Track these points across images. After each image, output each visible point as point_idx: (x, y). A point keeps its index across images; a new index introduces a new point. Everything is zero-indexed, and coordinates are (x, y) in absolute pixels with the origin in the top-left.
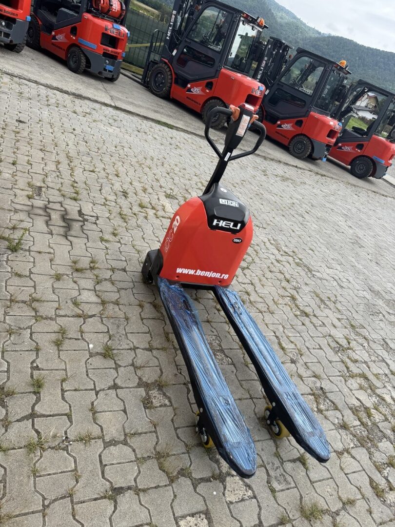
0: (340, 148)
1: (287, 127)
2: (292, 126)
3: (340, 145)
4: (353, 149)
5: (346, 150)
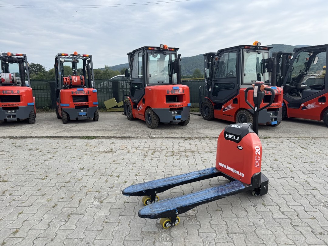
0: (304, 107)
1: (229, 107)
2: (232, 106)
3: (303, 105)
4: (316, 104)
5: (310, 108)
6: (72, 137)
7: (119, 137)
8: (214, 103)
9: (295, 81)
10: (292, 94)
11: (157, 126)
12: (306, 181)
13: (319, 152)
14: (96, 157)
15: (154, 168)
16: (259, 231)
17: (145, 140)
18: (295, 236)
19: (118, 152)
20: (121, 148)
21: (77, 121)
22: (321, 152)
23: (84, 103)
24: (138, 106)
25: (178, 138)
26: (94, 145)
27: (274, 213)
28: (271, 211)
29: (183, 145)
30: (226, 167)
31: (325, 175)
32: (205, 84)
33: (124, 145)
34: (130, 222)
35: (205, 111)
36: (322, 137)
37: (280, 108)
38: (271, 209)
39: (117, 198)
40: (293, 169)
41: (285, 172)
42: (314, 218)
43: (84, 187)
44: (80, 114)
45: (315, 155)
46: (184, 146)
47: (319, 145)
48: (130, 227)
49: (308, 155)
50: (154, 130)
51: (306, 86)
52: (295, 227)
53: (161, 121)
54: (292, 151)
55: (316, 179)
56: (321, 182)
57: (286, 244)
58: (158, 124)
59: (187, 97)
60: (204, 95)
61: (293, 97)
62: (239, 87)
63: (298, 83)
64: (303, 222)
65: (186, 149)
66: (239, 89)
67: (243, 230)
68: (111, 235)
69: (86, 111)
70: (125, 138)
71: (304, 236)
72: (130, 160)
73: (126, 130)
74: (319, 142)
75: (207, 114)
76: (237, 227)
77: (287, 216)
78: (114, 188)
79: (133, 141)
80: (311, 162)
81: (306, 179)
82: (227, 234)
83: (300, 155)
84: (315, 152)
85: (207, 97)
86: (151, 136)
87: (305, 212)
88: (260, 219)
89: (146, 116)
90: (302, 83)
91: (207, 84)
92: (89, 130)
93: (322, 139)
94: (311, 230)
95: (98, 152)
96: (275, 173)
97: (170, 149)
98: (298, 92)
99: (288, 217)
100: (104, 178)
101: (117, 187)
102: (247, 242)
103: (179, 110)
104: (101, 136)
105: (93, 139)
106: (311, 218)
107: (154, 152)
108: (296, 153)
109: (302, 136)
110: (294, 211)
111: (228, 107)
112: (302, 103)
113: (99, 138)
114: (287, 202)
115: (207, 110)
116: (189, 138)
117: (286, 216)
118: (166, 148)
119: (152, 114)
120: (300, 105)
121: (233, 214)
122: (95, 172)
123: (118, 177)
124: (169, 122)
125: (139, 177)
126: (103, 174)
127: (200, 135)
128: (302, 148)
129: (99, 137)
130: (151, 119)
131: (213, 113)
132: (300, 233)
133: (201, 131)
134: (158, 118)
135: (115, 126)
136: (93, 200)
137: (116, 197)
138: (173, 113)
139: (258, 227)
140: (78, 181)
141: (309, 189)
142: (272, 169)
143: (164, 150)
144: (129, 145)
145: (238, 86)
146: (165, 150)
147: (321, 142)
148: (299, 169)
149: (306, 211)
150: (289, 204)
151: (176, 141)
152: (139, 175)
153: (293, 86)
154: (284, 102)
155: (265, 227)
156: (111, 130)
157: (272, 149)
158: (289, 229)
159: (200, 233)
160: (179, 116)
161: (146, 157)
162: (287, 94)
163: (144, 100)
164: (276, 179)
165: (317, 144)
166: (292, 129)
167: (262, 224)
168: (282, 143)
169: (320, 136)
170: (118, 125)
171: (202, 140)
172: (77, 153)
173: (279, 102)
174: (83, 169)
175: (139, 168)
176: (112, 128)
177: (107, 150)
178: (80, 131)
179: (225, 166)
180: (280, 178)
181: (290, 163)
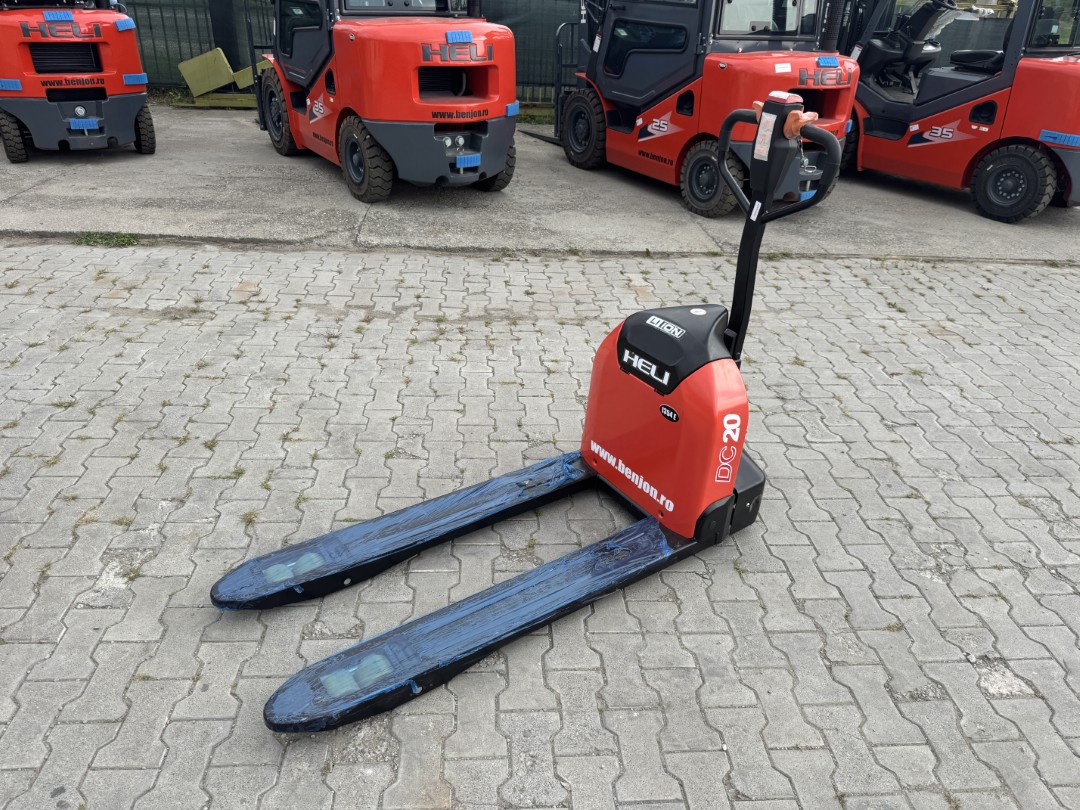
0: (918, 137)
1: (661, 126)
2: (673, 121)
3: (914, 128)
4: (960, 128)
5: (938, 141)
6: (43, 237)
7: (234, 241)
8: (609, 101)
9: (905, 32)
10: (886, 79)
11: (388, 192)
12: (890, 459)
13: (942, 324)
14: (129, 340)
15: (361, 401)
16: (712, 691)
17: (335, 259)
18: (830, 709)
19: (224, 319)
20: (236, 297)
21: (66, 153)
22: (949, 325)
23: (85, 76)
24: (308, 102)
25: (464, 251)
26: (129, 279)
27: (769, 606)
28: (759, 598)
29: (480, 287)
30: (617, 464)
31: (952, 430)
32: (581, 17)
33: (249, 284)
34: (240, 674)
35: (574, 130)
36: (959, 260)
38: (761, 588)
39: (199, 552)
40: (852, 403)
41: (822, 418)
42: (900, 627)
43: (66, 499)
44: (75, 124)
45: (928, 339)
46: (484, 292)
47: (945, 293)
48: (238, 699)
49: (905, 339)
50: (376, 211)
51: (940, 49)
52: (835, 670)
53: (402, 175)
54: (857, 321)
55: (923, 450)
56: (935, 464)
57: (797, 748)
58: (390, 185)
59: (505, 75)
60: (575, 62)
61: (887, 95)
62: (705, 49)
63: (915, 40)
64: (860, 644)
65: (489, 307)
66: (705, 55)
67: (658, 692)
68: (157, 742)
69: (99, 114)
70: (256, 243)
71: (859, 708)
72: (269, 360)
73: (261, 208)
74: (946, 279)
75: (580, 144)
76: (638, 681)
77: (812, 618)
78: (189, 504)
79: (290, 259)
80: (915, 373)
81: (890, 449)
82: (601, 711)
83: (881, 337)
84: (932, 326)
85: (583, 75)
86: (362, 238)
87: (875, 601)
88: (718, 637)
89: (342, 150)
90: (927, 38)
91: (588, 16)
92: (112, 202)
93: (957, 266)
94: (882, 679)
95: (141, 311)
96: (791, 422)
97: (432, 310)
98: (906, 72)
99: (816, 625)
100: (153, 453)
101: (201, 499)
102: (665, 749)
103: (474, 131)
104: (157, 231)
105: (130, 244)
106: (889, 628)
107: (368, 320)
108: (869, 329)
109: (895, 250)
110: (836, 594)
111: (659, 126)
112: (914, 121)
113: (153, 240)
114: (818, 554)
115: (581, 126)
116: (505, 252)
117: (810, 621)
118: (415, 301)
119: (365, 145)
120: (907, 126)
121: (628, 617)
122: (119, 420)
123: (210, 446)
124: (434, 181)
125: (297, 445)
126: (151, 431)
127: (546, 242)
128: (889, 304)
129: (154, 236)
130: (361, 164)
131: (605, 140)
132: (849, 698)
133: (553, 221)
134: (389, 160)
135: (222, 182)
136: (101, 565)
137: (196, 548)
138: (449, 142)
139: (712, 673)
140: (44, 471)
141: (895, 494)
142: (779, 403)
143: (406, 308)
144: (271, 280)
145: (702, 42)
146: (411, 311)
147: (952, 279)
148: (873, 402)
149: (878, 593)
150: (824, 563)
151: (457, 263)
152: (295, 436)
153: (894, 48)
154: (854, 116)
155: (734, 676)
156: (205, 205)
157: (790, 309)
158: (815, 679)
159: (502, 716)
160: (472, 159)
161: (331, 347)
162: (871, 80)
163: (330, 78)
164: (792, 452)
165: (941, 291)
166: (865, 219)
167: (726, 659)
168: (828, 281)
169: (953, 254)
170: (232, 179)
171: (555, 265)
172: (53, 318)
173: (838, 117)
174: (71, 405)
175: (298, 400)
176: (209, 194)
177: (178, 306)
178: (77, 202)
179: (612, 460)
180: (805, 444)
181: (844, 378)
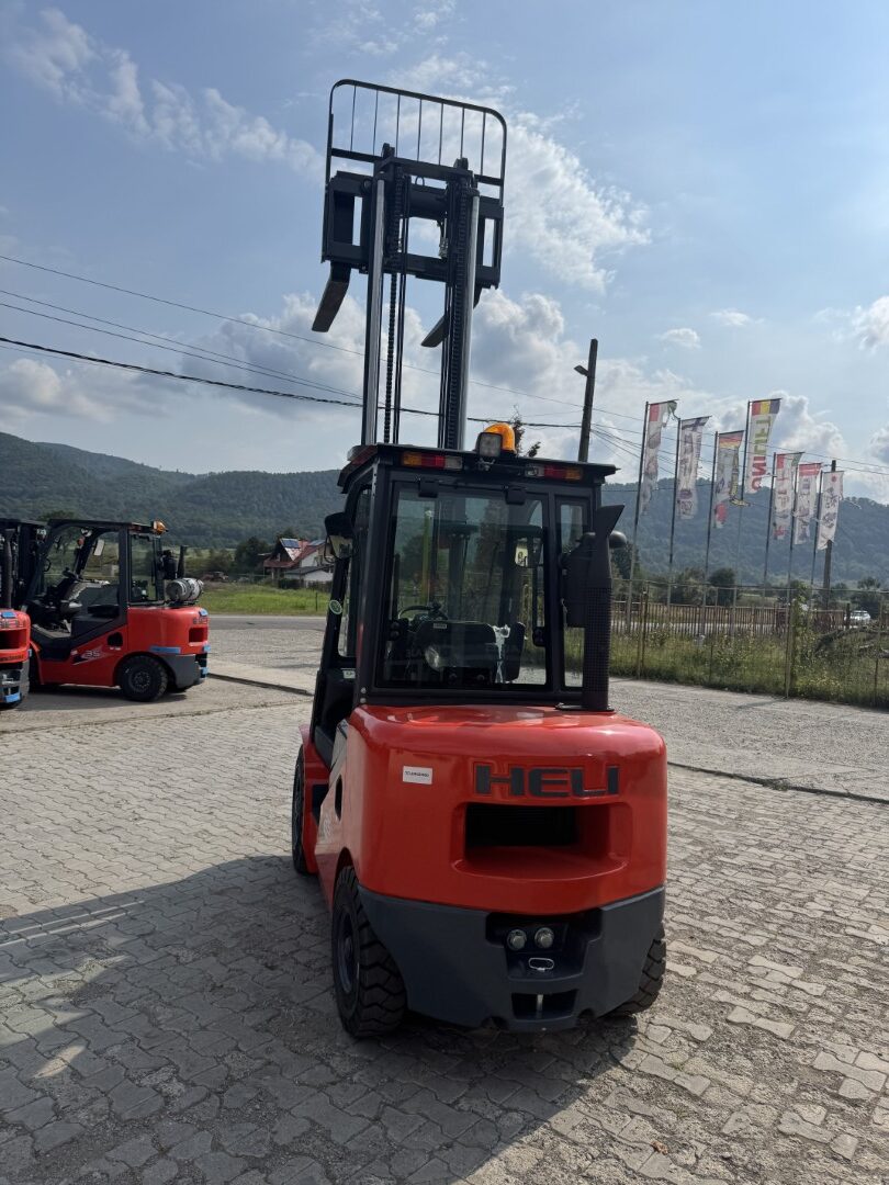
0: (78, 658)
3: (75, 652)
4: (103, 650)
5: (91, 659)
9: (55, 595)
10: (47, 624)
37: (26, 662)
51: (80, 605)
61: (50, 633)
63: (62, 600)
90: (70, 599)
98: (62, 619)
112: (73, 648)
120: (70, 652)
141: (94, 794)
147: (113, 729)
148: (77, 773)
149: (91, 816)
153: (49, 605)
157: (18, 752)
162: (38, 625)
168: (37, 739)
169: (113, 719)
173: (21, 647)
